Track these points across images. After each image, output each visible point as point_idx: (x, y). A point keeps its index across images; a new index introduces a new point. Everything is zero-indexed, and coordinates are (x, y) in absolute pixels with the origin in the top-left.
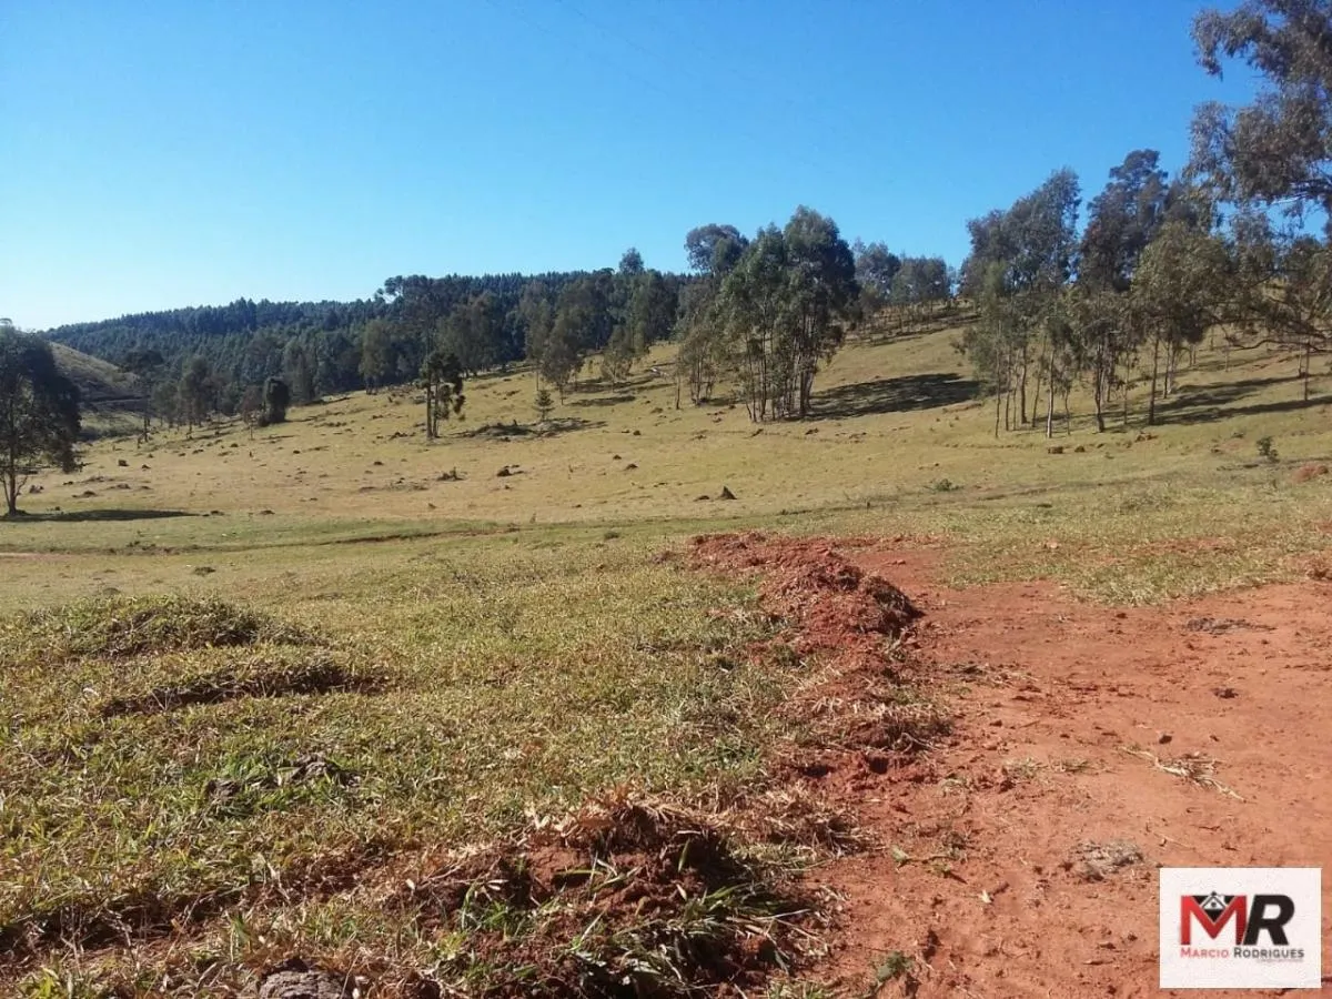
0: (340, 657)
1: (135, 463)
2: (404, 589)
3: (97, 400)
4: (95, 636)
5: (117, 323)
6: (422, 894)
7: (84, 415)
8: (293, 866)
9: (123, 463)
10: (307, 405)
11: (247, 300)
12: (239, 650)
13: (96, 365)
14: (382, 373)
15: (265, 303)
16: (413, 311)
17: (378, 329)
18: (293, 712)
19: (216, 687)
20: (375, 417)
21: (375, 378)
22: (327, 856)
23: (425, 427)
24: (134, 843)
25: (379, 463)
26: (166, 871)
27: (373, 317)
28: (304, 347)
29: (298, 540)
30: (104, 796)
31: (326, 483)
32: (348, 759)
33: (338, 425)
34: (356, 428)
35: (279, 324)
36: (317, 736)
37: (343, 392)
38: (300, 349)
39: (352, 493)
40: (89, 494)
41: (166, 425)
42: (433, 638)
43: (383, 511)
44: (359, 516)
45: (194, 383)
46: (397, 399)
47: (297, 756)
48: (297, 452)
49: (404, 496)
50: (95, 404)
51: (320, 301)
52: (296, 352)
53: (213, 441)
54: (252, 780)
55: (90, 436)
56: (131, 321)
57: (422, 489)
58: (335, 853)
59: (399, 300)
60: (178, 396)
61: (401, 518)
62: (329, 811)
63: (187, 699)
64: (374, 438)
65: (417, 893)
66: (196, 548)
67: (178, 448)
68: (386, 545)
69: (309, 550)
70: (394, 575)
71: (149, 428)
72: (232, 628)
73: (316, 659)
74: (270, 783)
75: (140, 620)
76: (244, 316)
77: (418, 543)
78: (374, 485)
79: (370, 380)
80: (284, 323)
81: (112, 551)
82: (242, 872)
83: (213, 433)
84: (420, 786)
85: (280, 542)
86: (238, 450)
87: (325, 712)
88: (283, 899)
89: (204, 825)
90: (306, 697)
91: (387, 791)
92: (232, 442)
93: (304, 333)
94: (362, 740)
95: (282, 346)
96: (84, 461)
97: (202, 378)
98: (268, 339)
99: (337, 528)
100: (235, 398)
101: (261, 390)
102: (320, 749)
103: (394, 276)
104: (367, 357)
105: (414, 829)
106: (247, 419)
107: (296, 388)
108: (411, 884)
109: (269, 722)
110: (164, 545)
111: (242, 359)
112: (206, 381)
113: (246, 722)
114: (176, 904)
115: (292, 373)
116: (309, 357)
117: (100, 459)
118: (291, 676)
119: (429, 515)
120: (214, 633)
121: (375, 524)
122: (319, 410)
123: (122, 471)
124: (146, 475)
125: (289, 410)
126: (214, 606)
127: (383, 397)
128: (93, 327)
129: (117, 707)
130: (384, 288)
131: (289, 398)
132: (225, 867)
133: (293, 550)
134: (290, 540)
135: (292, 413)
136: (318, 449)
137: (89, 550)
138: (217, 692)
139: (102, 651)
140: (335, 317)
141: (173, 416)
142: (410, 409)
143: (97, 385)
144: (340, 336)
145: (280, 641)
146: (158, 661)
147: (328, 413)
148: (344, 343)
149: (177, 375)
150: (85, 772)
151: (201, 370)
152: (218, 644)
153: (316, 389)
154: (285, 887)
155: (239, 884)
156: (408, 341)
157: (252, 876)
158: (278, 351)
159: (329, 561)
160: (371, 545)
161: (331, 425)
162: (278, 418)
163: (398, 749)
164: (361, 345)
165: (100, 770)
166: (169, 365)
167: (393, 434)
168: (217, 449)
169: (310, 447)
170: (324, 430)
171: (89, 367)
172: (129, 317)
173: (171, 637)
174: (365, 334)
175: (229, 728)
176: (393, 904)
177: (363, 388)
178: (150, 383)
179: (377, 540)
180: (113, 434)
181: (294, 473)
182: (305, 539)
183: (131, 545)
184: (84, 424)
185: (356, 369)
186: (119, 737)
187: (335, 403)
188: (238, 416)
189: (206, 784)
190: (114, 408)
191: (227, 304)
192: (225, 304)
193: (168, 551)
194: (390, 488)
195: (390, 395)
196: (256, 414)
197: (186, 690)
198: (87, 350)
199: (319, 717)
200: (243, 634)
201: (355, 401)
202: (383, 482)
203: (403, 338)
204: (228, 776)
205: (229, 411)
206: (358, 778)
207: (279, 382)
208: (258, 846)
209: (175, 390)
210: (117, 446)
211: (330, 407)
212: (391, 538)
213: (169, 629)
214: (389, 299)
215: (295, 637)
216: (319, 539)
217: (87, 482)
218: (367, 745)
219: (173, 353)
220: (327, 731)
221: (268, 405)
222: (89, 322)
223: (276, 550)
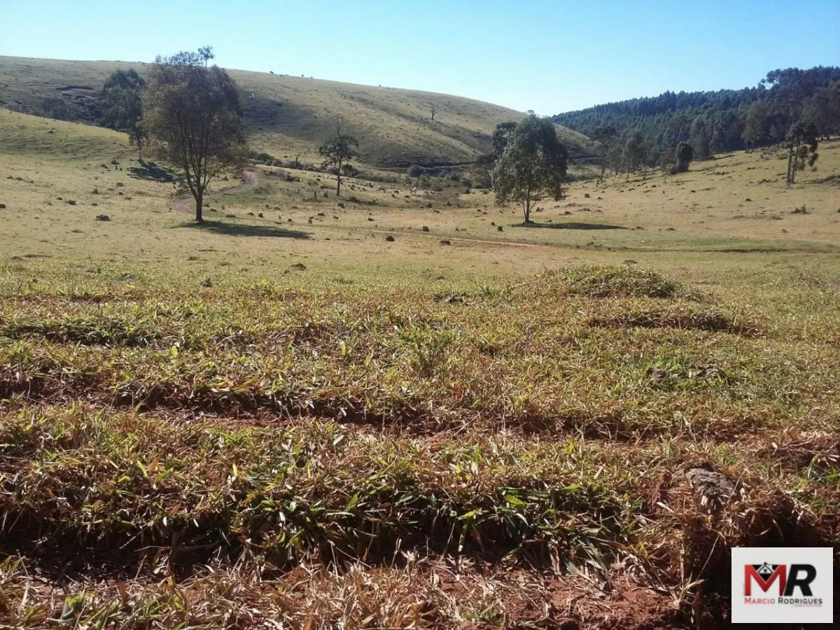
0: (725, 313)
1: (594, 196)
2: (763, 283)
3: (577, 158)
4: (583, 284)
5: (591, 110)
6: (781, 453)
7: (569, 167)
8: (698, 422)
9: (587, 196)
10: (703, 160)
11: (671, 92)
12: (665, 301)
13: (577, 137)
14: (758, 138)
15: (682, 94)
16: (785, 94)
17: (759, 107)
18: (697, 340)
19: (650, 319)
20: (749, 169)
21: (752, 141)
22: (719, 420)
23: (786, 176)
24: (608, 392)
25: (748, 200)
26: (626, 409)
27: (755, 99)
28: (705, 122)
29: (689, 248)
30: (592, 365)
31: (711, 212)
32: (732, 371)
33: (723, 174)
34: (735, 176)
35: (690, 107)
36: (712, 355)
37: (728, 152)
38: (702, 122)
39: (728, 219)
40: (567, 213)
41: (614, 173)
42: (787, 311)
43: (749, 232)
44: (731, 235)
45: (632, 146)
46: (767, 155)
47: (699, 364)
48: (693, 191)
49: (765, 223)
50: (576, 160)
51: (719, 90)
52: (700, 125)
53: (641, 183)
54: (673, 372)
55: (571, 179)
56: (600, 109)
57: (778, 219)
58: (724, 420)
59: (776, 87)
60: (623, 155)
61: (761, 238)
62: (720, 397)
63: (635, 324)
64: (748, 183)
65: (778, 451)
66: (626, 248)
67: (620, 188)
68: (749, 255)
69: (698, 255)
70: (755, 274)
71: (604, 175)
72: (659, 288)
73: (711, 312)
74: (684, 375)
75: (608, 278)
76: (669, 102)
77: (772, 256)
78: (744, 214)
79: (749, 142)
80: (693, 106)
81: (578, 247)
82: (669, 419)
83: (641, 178)
84: (780, 395)
85: (678, 248)
86: (657, 188)
87: (717, 343)
88: (692, 439)
89: (645, 391)
90: (705, 333)
91: (757, 393)
92: (653, 184)
93: (706, 111)
94: (741, 362)
95: (691, 121)
96: (566, 194)
97: (639, 143)
98: (683, 117)
99: (716, 241)
100: (657, 156)
101: (674, 150)
102: (714, 363)
103: (774, 69)
104: (748, 127)
105: (775, 418)
106: (663, 169)
107: (697, 149)
108: (775, 445)
109: (683, 343)
110: (607, 245)
111: (664, 131)
112: (640, 145)
113: (669, 340)
114: (632, 427)
115: (695, 139)
116: (708, 129)
117: (575, 193)
118: (695, 320)
119: (782, 237)
120: (649, 290)
121: (742, 241)
122: (711, 163)
123: (587, 201)
124: (600, 203)
125: (691, 164)
126: (650, 275)
127: (756, 155)
128: (577, 114)
129: (595, 323)
130: (766, 78)
131: (692, 156)
132: (658, 414)
133: (686, 255)
134: (684, 247)
135: (694, 165)
136: (708, 189)
137: (566, 246)
138: (651, 322)
139: (586, 293)
140: (728, 101)
141: (619, 168)
142: (776, 163)
143: (577, 149)
144: (731, 114)
145: (689, 299)
146: (617, 301)
147: (717, 166)
148: (733, 118)
149: (623, 142)
150: (581, 352)
151: (639, 138)
152: (651, 296)
153: (710, 150)
154: (693, 431)
155: (667, 425)
156: (780, 115)
157: (674, 422)
158: (687, 125)
159: (709, 262)
160: (739, 254)
161: (718, 173)
162: (683, 169)
163: (765, 370)
164: (745, 119)
165: (589, 352)
166: (619, 136)
167: (761, 180)
168: (643, 188)
169: (703, 188)
170: (713, 177)
171: (573, 138)
172: (599, 106)
173: (625, 290)
174: (748, 112)
175: (659, 342)
176: (762, 454)
177: (743, 149)
178: (607, 147)
179: (743, 251)
180: (583, 178)
181: (691, 205)
182: (694, 248)
183: (589, 244)
184: (568, 172)
185: (740, 135)
186: (598, 338)
187: (723, 159)
188: (658, 167)
189: (647, 369)
190: (585, 163)
191: (658, 95)
192: (657, 95)
193: (609, 249)
194: (756, 217)
195: (762, 153)
196: (670, 167)
197: (634, 319)
198: (572, 127)
199: (714, 345)
200: (666, 292)
201: (736, 158)
202: (751, 213)
203: (776, 113)
204: (659, 368)
205: (653, 165)
206: (738, 383)
207: (686, 145)
208: (677, 408)
209: (621, 151)
210: (585, 185)
211: (719, 162)
212: (752, 251)
213: (623, 285)
214: (769, 86)
215: (699, 298)
216: (702, 248)
217: (567, 206)
218: (744, 365)
219: (622, 127)
220: (718, 353)
221: (678, 160)
222: (575, 110)
223: (676, 253)
